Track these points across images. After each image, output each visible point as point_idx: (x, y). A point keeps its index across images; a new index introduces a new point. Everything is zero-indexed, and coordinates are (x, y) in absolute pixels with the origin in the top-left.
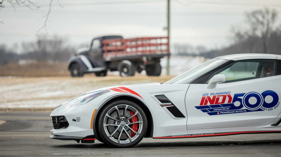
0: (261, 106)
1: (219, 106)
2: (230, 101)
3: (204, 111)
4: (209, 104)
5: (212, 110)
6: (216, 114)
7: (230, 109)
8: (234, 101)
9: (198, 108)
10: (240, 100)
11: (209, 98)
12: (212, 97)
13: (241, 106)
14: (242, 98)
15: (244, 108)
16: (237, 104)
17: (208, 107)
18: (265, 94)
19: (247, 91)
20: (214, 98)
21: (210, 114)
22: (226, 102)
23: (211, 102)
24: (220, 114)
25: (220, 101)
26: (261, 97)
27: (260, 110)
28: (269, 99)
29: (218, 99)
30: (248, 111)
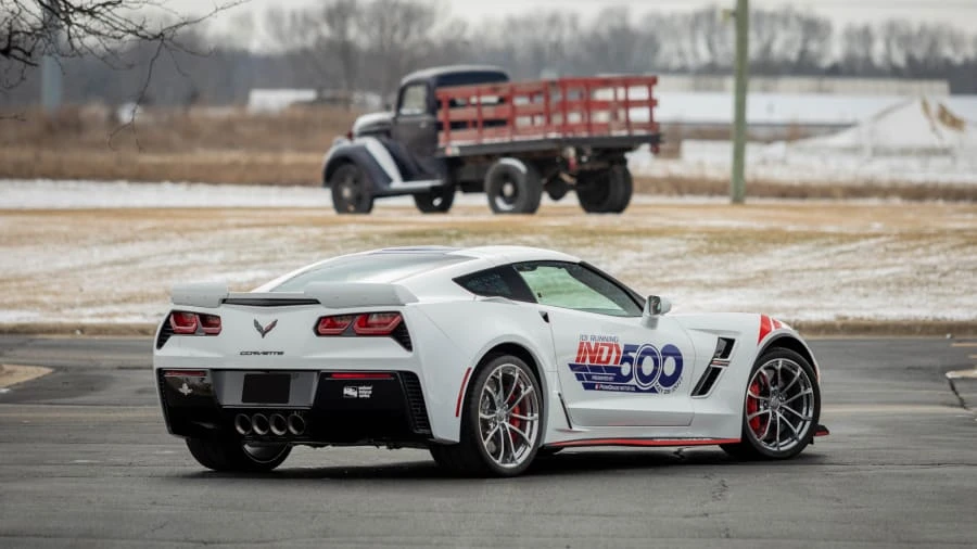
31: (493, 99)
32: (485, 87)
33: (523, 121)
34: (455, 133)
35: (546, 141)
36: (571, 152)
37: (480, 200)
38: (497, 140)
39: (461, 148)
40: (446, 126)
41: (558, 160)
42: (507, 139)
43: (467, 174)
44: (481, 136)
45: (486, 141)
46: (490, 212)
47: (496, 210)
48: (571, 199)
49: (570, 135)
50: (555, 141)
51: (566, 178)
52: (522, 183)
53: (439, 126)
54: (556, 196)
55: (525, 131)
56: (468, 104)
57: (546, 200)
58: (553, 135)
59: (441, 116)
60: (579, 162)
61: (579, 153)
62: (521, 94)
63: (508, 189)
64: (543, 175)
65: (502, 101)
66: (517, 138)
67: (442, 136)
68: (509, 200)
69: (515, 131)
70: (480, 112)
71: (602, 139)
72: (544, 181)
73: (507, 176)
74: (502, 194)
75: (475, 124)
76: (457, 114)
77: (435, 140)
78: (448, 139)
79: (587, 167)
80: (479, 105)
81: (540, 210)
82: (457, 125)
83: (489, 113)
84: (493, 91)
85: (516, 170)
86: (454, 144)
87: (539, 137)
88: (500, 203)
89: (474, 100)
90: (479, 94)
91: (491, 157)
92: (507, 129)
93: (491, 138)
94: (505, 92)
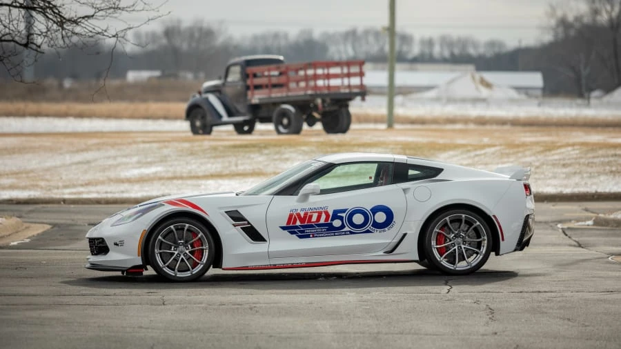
0: (369, 226)
1: (312, 226)
2: (327, 219)
3: (292, 233)
4: (298, 223)
5: (303, 232)
6: (308, 236)
7: (328, 230)
8: (332, 220)
9: (284, 228)
10: (341, 218)
11: (299, 215)
12: (302, 214)
13: (343, 226)
14: (344, 215)
15: (347, 229)
16: (337, 223)
17: (297, 227)
18: (375, 210)
19: (350, 206)
20: (306, 214)
21: (301, 237)
22: (322, 221)
23: (302, 220)
24: (314, 237)
25: (314, 219)
26: (370, 214)
27: (368, 231)
28: (381, 217)
29: (311, 217)
30: (351, 233)
31: (276, 73)
32: (273, 66)
33: (292, 85)
34: (257, 92)
35: (306, 95)
36: (319, 101)
37: (270, 127)
38: (279, 95)
39: (260, 99)
40: (252, 87)
41: (312, 105)
42: (284, 94)
43: (263, 113)
44: (270, 93)
45: (273, 95)
46: (275, 133)
47: (279, 132)
48: (319, 126)
49: (318, 92)
50: (311, 95)
51: (316, 115)
52: (292, 117)
53: (248, 88)
54: (311, 124)
55: (295, 90)
56: (263, 76)
57: (305, 126)
58: (310, 92)
59: (249, 82)
60: (324, 107)
61: (324, 101)
62: (292, 70)
63: (285, 121)
64: (304, 114)
65: (281, 74)
66: (290, 94)
67: (249, 93)
68: (285, 127)
69: (289, 90)
70: (270, 80)
71: (336, 94)
72: (304, 117)
73: (284, 114)
74: (281, 124)
75: (267, 86)
76: (257, 81)
77: (246, 95)
78: (253, 94)
79: (327, 109)
80: (269, 76)
81: (303, 132)
82: (257, 87)
83: (274, 81)
84: (277, 69)
85: (290, 111)
86: (256, 97)
87: (302, 93)
88: (281, 129)
89: (266, 73)
90: (269, 70)
91: (276, 104)
92: (284, 89)
93: (277, 94)
94: (283, 69)
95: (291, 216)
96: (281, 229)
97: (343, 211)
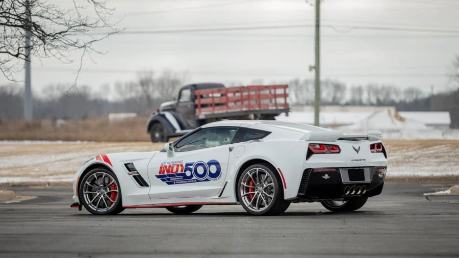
0: (207, 176)
2: (182, 171)
3: (163, 180)
4: (166, 173)
5: (169, 179)
6: (172, 183)
7: (183, 178)
8: (185, 171)
9: (158, 177)
10: (190, 170)
11: (166, 167)
13: (192, 176)
14: (191, 167)
15: (194, 178)
16: (188, 173)
17: (165, 176)
18: (210, 164)
19: (195, 160)
20: (170, 166)
21: (169, 183)
24: (176, 184)
25: (175, 170)
26: (207, 166)
27: (207, 180)
28: (213, 169)
29: (173, 168)
30: (197, 181)
31: (219, 95)
32: (215, 89)
34: (203, 109)
40: (199, 106)
53: (196, 106)
56: (208, 97)
59: (197, 102)
62: (231, 92)
65: (222, 95)
67: (197, 110)
70: (213, 100)
75: (211, 105)
76: (203, 101)
77: (195, 112)
78: (200, 112)
80: (213, 97)
82: (203, 106)
83: (217, 100)
84: (219, 91)
86: (203, 114)
89: (210, 95)
90: (213, 93)
94: (223, 92)
95: (161, 168)
96: (156, 178)
97: (191, 164)
